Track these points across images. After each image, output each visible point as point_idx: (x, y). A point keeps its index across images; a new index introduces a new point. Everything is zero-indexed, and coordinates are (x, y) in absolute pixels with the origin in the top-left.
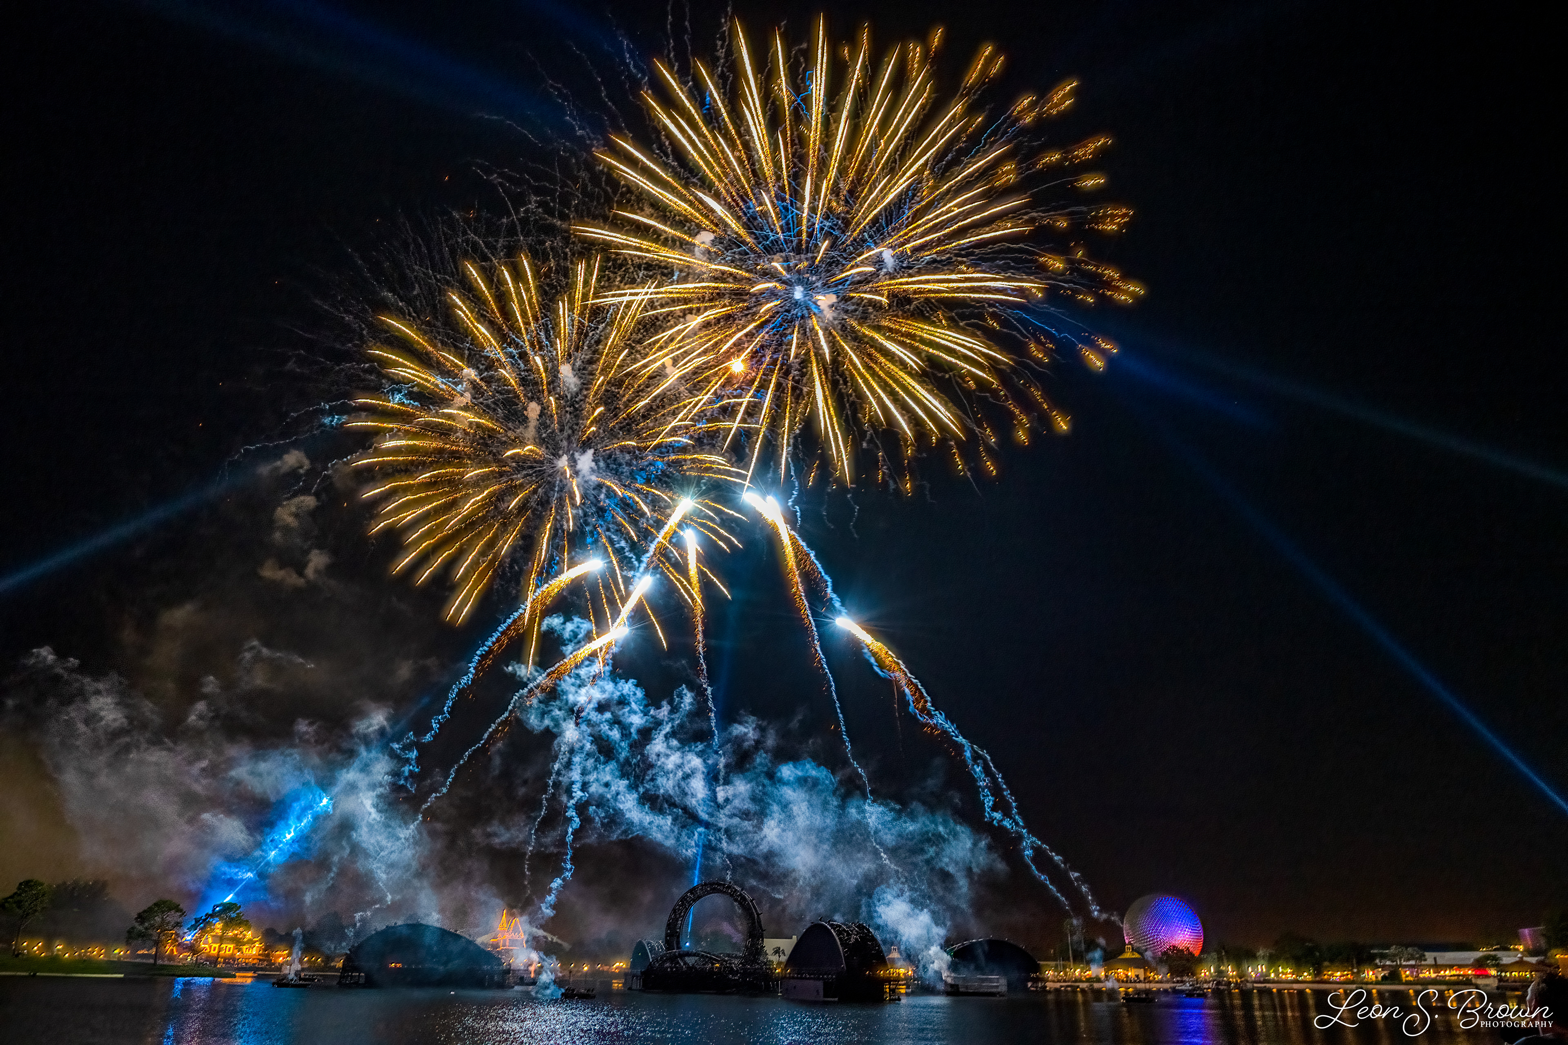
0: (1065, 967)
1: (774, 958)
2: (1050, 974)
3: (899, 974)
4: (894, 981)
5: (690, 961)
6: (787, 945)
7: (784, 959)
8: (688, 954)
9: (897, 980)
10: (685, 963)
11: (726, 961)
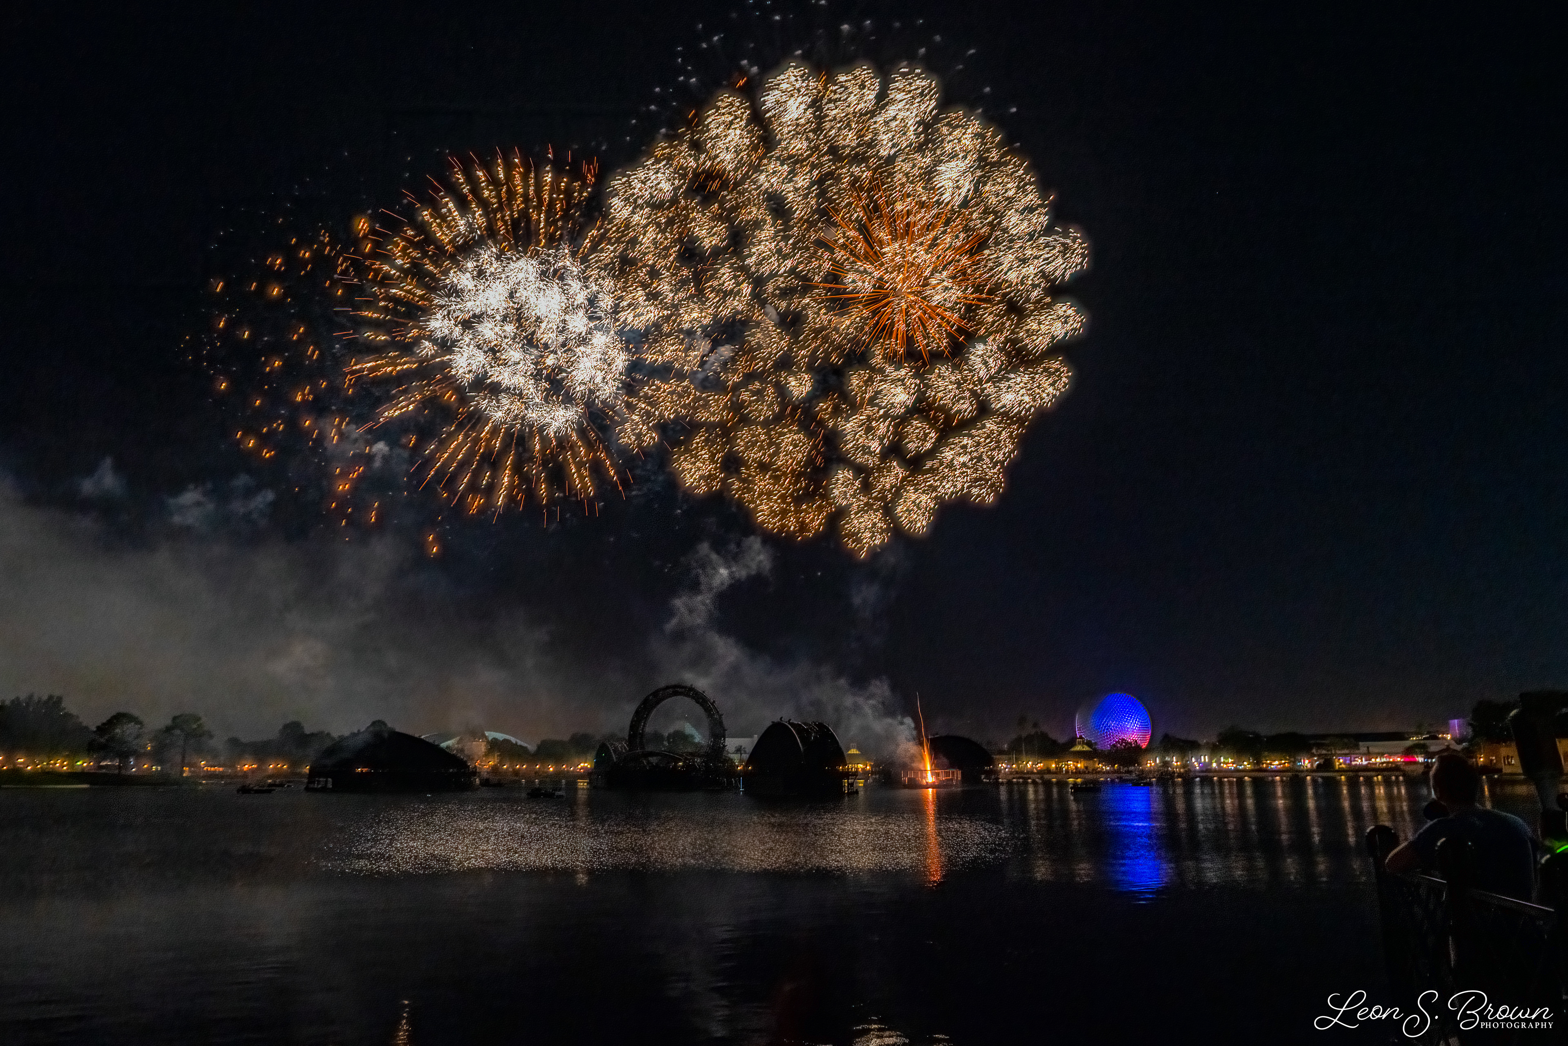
0: (1017, 759)
1: (736, 758)
2: (1002, 766)
3: (857, 769)
4: (851, 775)
5: (654, 760)
6: (748, 743)
7: (746, 757)
8: (652, 754)
9: (855, 774)
10: (649, 762)
11: (689, 760)
